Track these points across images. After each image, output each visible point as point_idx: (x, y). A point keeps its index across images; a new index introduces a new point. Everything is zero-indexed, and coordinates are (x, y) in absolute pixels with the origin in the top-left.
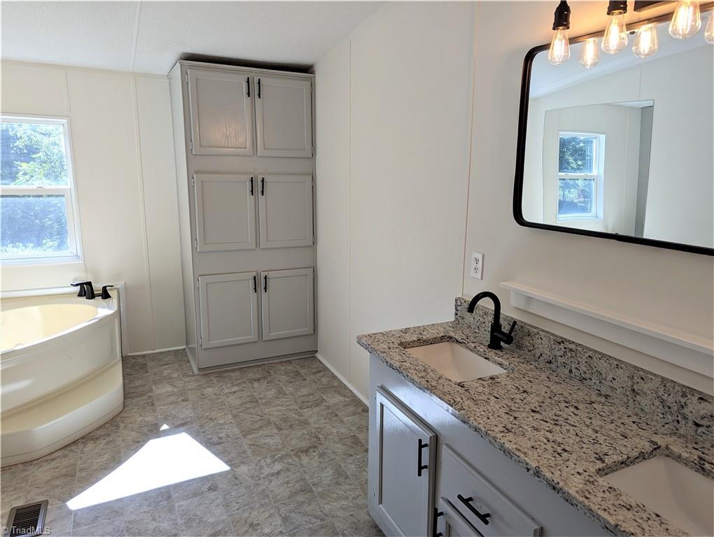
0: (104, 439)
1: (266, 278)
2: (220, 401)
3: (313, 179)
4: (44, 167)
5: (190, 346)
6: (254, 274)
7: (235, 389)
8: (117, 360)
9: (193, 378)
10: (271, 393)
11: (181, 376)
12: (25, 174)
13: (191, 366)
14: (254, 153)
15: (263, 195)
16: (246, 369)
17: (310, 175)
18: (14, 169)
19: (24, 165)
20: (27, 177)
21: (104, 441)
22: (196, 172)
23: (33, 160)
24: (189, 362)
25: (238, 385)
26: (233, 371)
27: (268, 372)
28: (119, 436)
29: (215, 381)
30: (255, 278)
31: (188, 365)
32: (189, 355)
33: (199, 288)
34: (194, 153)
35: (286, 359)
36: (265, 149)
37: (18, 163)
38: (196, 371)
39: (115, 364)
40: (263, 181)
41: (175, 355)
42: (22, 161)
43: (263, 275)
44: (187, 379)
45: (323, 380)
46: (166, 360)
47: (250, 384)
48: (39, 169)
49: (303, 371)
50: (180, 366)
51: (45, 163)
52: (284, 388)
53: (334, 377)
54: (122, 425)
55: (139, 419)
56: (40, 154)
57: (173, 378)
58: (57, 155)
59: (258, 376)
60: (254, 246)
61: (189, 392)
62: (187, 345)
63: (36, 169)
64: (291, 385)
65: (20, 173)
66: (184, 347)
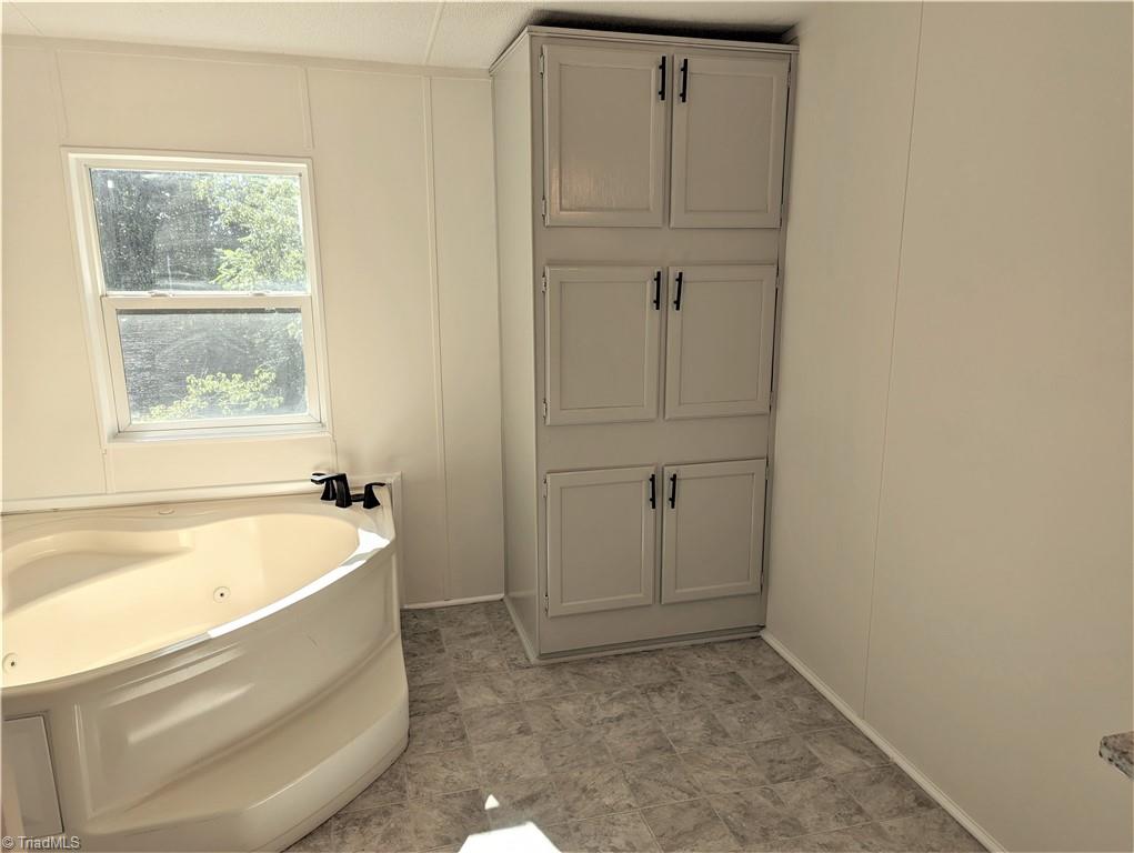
0: (380, 824)
1: (674, 479)
2: (594, 739)
3: (780, 272)
4: (255, 256)
5: (512, 594)
6: (651, 471)
7: (617, 709)
8: (393, 635)
9: (530, 673)
10: (695, 729)
11: (506, 666)
12: (229, 267)
13: (520, 641)
14: (664, 221)
15: (678, 308)
16: (627, 659)
17: (773, 264)
18: (215, 259)
19: (229, 253)
20: (232, 271)
21: (380, 831)
22: (551, 263)
23: (241, 245)
24: (514, 631)
25: (622, 698)
26: (604, 661)
27: (674, 670)
28: (407, 820)
29: (573, 683)
30: (653, 479)
31: (515, 639)
32: (513, 617)
33: (545, 497)
34: (548, 223)
35: (706, 643)
36: (686, 211)
37: (220, 250)
38: (533, 659)
39: (392, 642)
40: (680, 280)
41: (488, 614)
42: (226, 248)
43: (669, 472)
44: (520, 675)
45: (797, 700)
46: (473, 623)
47: (646, 701)
48: (249, 258)
49: (745, 674)
50: (501, 640)
51: (257, 249)
52: (717, 716)
53: (820, 698)
54: (410, 787)
55: (443, 774)
56: (250, 237)
57: (491, 671)
58: (274, 237)
59: (657, 679)
60: (653, 416)
61: (528, 709)
62: (507, 592)
63: (245, 260)
64: (729, 710)
65: (223, 266)
66: (502, 595)
